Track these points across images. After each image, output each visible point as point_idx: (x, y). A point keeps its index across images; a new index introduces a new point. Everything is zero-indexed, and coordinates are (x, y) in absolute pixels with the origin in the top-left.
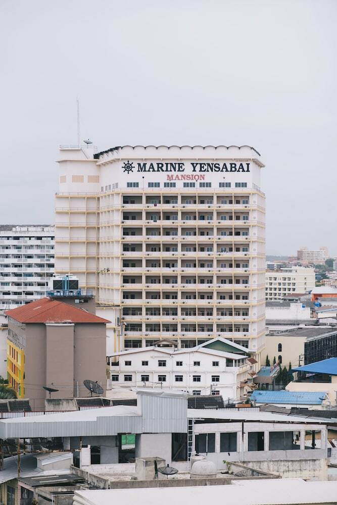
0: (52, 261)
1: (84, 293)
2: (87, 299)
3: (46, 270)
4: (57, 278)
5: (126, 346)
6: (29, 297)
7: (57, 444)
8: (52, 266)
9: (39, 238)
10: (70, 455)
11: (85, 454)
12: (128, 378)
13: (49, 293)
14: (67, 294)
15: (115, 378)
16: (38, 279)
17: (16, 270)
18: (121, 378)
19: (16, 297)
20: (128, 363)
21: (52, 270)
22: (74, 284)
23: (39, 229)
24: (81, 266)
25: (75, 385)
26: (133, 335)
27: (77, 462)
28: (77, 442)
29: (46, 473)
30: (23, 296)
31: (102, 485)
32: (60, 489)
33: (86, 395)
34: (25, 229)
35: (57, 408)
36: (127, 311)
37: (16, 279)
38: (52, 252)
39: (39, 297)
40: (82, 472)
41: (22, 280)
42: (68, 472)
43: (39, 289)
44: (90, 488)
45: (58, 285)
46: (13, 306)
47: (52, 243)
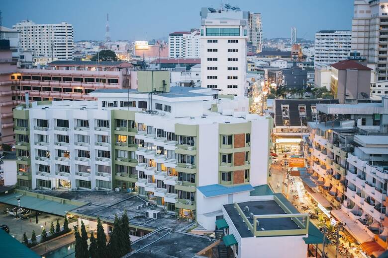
0: (350, 45)
1: (362, 58)
2: (364, 60)
3: (348, 49)
4: (352, 52)
5: (379, 79)
6: (341, 59)
7: (348, 117)
8: (350, 47)
9: (345, 36)
10: (353, 121)
11: (359, 122)
12: (379, 92)
13: (349, 58)
14: (356, 58)
15: (374, 92)
16: (344, 52)
17: (335, 48)
18: (376, 92)
19: (335, 59)
20: (379, 86)
21: (350, 49)
22: (359, 54)
23: (345, 32)
24: (362, 47)
25: (357, 94)
26: (382, 75)
27: (356, 124)
28: (357, 116)
29: (343, 128)
30: (338, 59)
31: (365, 134)
32: (349, 134)
33: (361, 98)
34: (339, 32)
35: (350, 103)
36: (380, 65)
37: (335, 52)
38: (350, 41)
39: (344, 59)
40: (358, 128)
41: (338, 52)
42: (352, 128)
43: (344, 56)
44: (361, 135)
45: (352, 54)
46: (334, 63)
47: (350, 38)
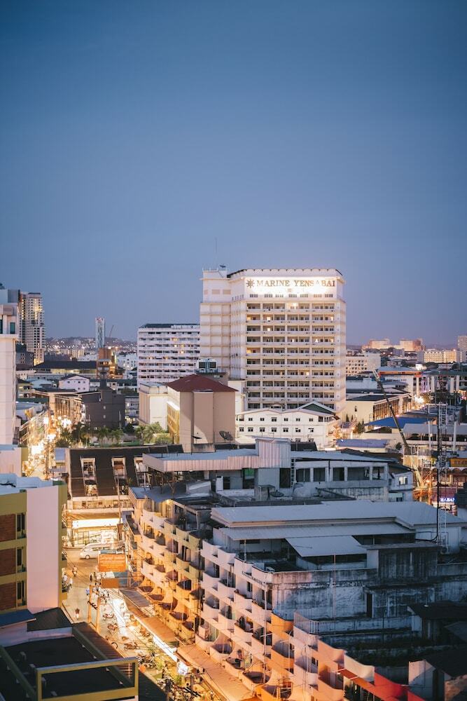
0: (198, 349)
1: (220, 371)
2: (222, 375)
3: (194, 355)
4: (202, 361)
5: (249, 407)
6: (183, 373)
7: (198, 476)
8: (199, 352)
9: (190, 333)
10: (209, 483)
11: (219, 483)
12: (251, 430)
13: (197, 371)
14: (209, 371)
15: (242, 430)
16: (189, 361)
17: (174, 355)
18: (246, 430)
19: (173, 374)
20: (250, 419)
21: (198, 355)
22: (213, 365)
23: (189, 326)
24: (218, 351)
25: (214, 435)
26: (254, 400)
27: (213, 487)
28: (214, 474)
29: (192, 496)
30: (178, 373)
31: (231, 504)
32: (202, 507)
33: (221, 441)
34: (179, 326)
35: (201, 450)
36: (249, 384)
37: (173, 361)
38: (198, 343)
39: (189, 374)
40: (217, 495)
41: (178, 362)
42: (207, 495)
43: (189, 368)
44: (223, 506)
45: (202, 365)
46: (172, 380)
47: (198, 336)
